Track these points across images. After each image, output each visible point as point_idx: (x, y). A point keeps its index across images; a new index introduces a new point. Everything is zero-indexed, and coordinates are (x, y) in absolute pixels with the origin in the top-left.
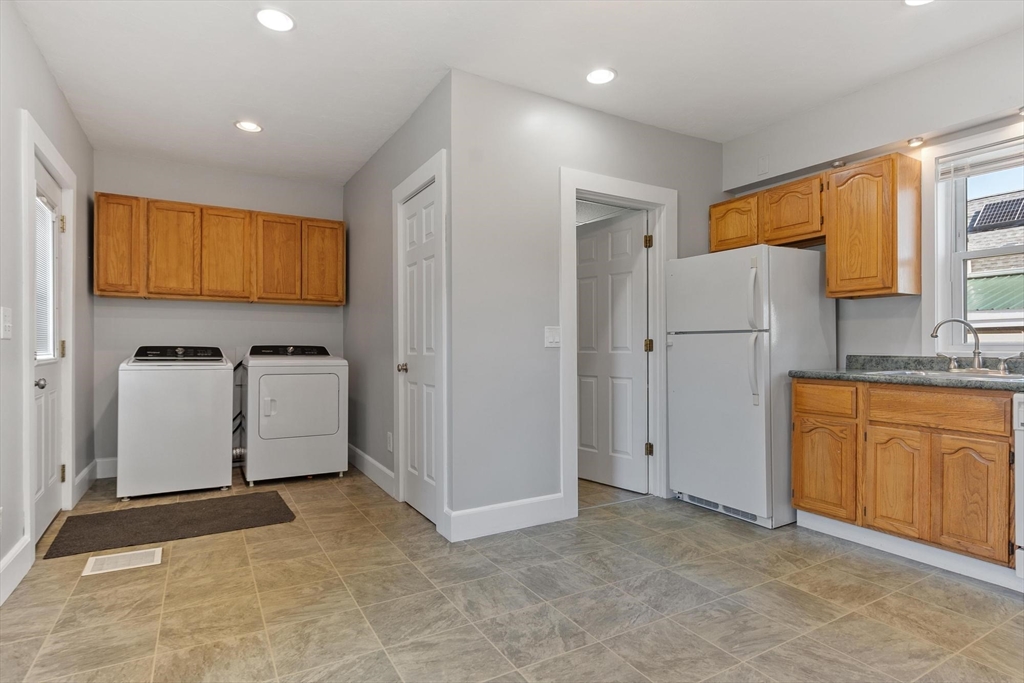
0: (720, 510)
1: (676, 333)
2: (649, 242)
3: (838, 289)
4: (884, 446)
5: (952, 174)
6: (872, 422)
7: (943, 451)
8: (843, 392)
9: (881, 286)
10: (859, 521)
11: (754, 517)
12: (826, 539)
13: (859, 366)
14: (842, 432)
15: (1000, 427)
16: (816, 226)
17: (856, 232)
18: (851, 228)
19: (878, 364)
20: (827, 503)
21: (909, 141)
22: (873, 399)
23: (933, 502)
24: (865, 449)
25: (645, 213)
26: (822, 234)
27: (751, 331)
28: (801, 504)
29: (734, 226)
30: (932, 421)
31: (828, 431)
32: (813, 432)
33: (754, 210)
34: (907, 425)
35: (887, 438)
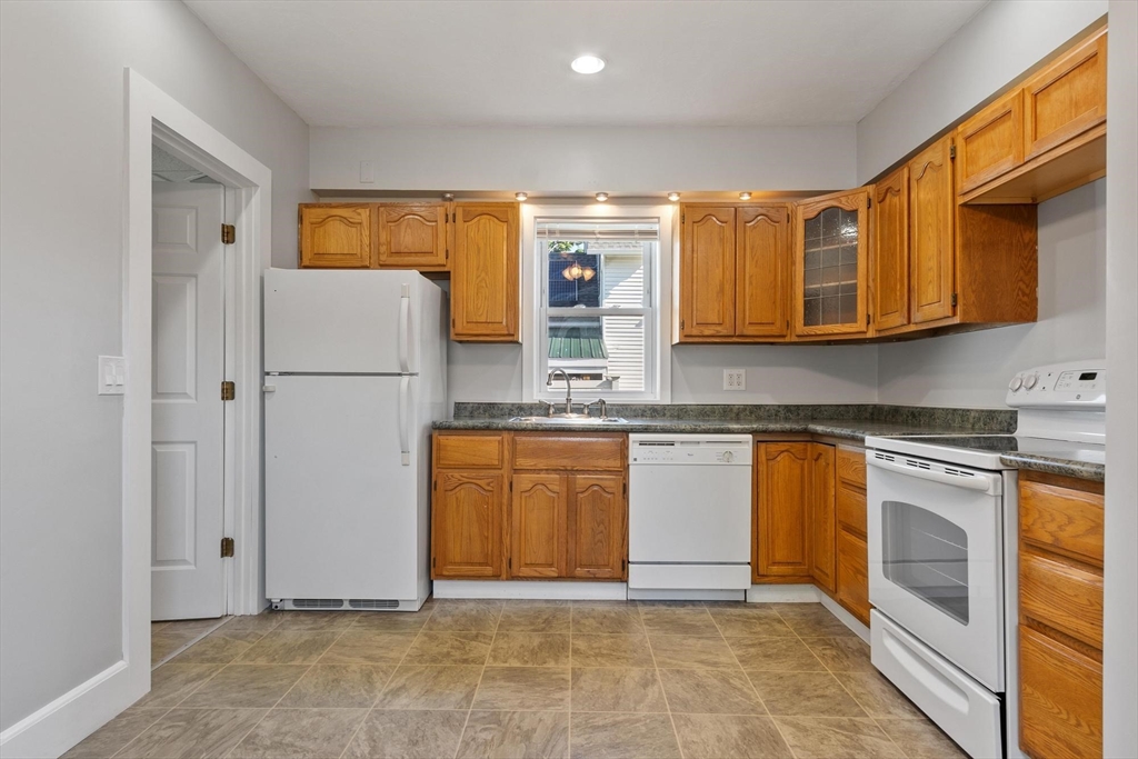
0: (346, 606)
1: (281, 374)
2: (228, 235)
3: (465, 332)
4: (527, 494)
5: (547, 235)
6: (516, 471)
7: (578, 490)
8: (490, 441)
9: (506, 332)
10: (504, 576)
11: (395, 603)
12: (471, 605)
13: (467, 414)
14: (488, 484)
15: (615, 464)
16: (441, 259)
17: (483, 275)
18: (478, 269)
19: (485, 411)
20: (472, 564)
21: (517, 195)
22: (519, 447)
23: (569, 539)
24: (511, 499)
25: (222, 190)
26: (446, 269)
27: (399, 374)
28: (445, 573)
29: (338, 238)
30: (567, 463)
31: (474, 486)
32: (457, 489)
33: (366, 224)
34: (547, 470)
35: (531, 486)
